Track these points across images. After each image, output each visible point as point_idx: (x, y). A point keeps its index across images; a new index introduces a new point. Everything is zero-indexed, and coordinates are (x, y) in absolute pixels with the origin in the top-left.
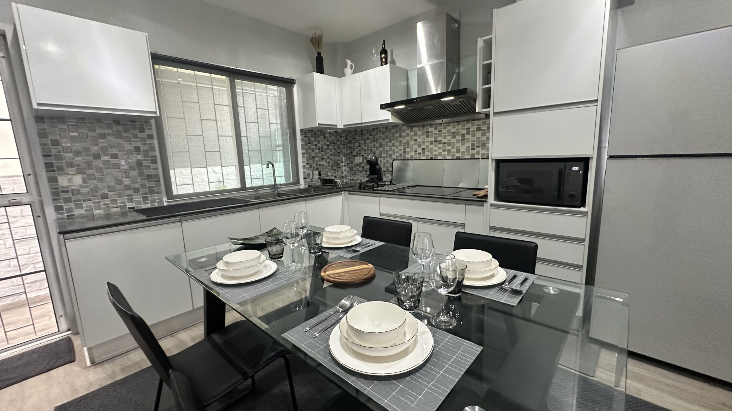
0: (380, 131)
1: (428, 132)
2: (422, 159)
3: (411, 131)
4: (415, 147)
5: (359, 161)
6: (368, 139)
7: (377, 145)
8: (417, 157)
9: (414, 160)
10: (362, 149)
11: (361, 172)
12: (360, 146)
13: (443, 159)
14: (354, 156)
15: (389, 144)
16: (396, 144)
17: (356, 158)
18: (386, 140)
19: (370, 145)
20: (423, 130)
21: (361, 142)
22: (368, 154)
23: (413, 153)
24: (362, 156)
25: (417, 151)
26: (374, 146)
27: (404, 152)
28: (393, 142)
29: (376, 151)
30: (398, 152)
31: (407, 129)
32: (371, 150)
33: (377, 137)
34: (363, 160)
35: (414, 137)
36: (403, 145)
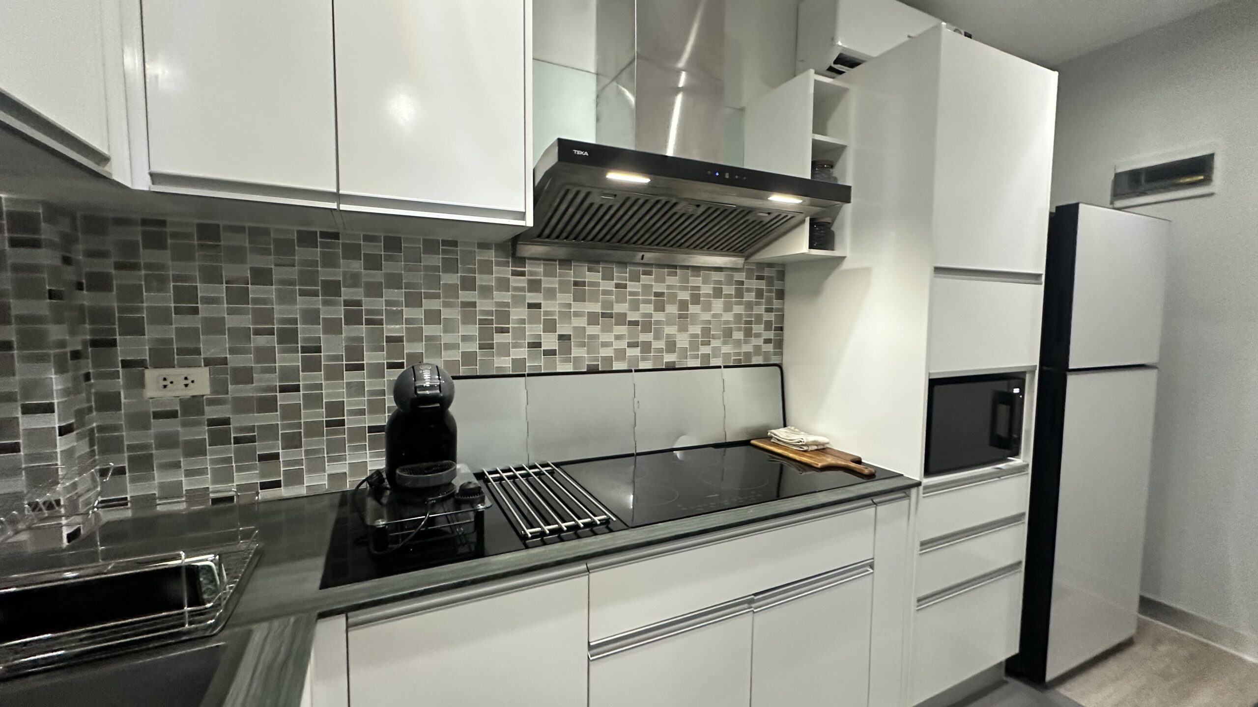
0: (352, 252)
1: (583, 284)
2: (558, 371)
3: (515, 273)
4: (533, 330)
5: (179, 391)
6: (262, 276)
7: (325, 313)
8: (542, 364)
9: (529, 375)
10: (215, 326)
11: (196, 449)
12: (195, 311)
13: (631, 371)
14: (126, 364)
15: (408, 313)
16: (446, 313)
17: (151, 375)
18: (390, 294)
19: (280, 311)
20: (568, 275)
21: (203, 290)
22: (266, 355)
23: (522, 353)
24: (208, 362)
25: (539, 345)
26: (311, 317)
27: (487, 346)
28: (429, 304)
29: (325, 341)
30: (455, 346)
31: (499, 264)
32: (288, 336)
33: (325, 274)
34: (218, 385)
35: (528, 294)
36: (482, 322)
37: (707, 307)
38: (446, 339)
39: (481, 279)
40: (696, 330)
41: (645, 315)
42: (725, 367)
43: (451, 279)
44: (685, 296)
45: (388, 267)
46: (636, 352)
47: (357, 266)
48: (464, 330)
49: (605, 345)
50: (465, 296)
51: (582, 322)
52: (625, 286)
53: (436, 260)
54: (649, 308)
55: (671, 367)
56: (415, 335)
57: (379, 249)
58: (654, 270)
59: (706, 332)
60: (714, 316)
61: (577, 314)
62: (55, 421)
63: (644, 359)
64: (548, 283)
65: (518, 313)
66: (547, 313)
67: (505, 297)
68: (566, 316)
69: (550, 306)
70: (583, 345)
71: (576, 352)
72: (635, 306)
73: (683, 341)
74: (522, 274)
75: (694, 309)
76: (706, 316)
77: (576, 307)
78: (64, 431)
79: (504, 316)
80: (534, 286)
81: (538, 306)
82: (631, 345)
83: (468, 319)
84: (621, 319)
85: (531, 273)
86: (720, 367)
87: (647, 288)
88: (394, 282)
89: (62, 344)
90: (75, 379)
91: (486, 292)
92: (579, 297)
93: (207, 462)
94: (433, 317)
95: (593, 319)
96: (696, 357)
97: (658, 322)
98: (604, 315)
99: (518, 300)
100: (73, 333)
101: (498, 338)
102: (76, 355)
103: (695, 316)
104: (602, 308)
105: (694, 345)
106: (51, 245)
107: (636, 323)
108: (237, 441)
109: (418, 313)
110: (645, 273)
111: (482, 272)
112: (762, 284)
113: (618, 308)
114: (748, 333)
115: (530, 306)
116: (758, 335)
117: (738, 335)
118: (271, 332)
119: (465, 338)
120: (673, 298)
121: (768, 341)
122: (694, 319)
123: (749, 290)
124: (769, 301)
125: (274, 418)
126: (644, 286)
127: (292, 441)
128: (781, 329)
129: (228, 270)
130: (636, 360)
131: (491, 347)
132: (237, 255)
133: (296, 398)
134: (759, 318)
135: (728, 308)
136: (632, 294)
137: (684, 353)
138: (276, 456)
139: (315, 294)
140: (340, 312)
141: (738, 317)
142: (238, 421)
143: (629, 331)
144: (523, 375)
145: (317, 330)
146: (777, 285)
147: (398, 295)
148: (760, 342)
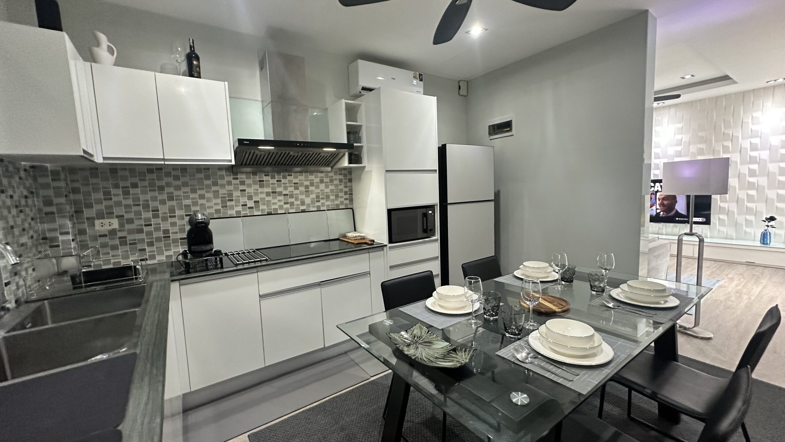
0: (168, 174)
1: (263, 181)
2: (255, 214)
3: (234, 179)
4: (243, 200)
5: (107, 228)
6: (135, 186)
7: (160, 197)
8: (248, 212)
9: (243, 217)
10: (119, 204)
11: (115, 248)
12: (111, 199)
13: (286, 213)
14: (88, 219)
15: (192, 196)
16: (207, 195)
17: (97, 222)
18: (184, 189)
19: (142, 197)
20: (255, 178)
21: (113, 191)
22: (138, 213)
23: (240, 208)
24: (117, 217)
25: (246, 205)
26: (154, 199)
27: (224, 206)
28: (199, 192)
29: (160, 207)
30: (212, 207)
31: (227, 175)
32: (146, 207)
33: (158, 183)
34: (121, 225)
35: (240, 186)
36: (222, 198)
37: (317, 187)
38: (208, 204)
39: (220, 182)
40: (314, 196)
41: (290, 192)
42: (327, 210)
43: (209, 182)
44: (307, 183)
45: (182, 179)
46: (288, 206)
47: (170, 180)
48: (215, 201)
49: (274, 204)
50: (214, 188)
51: (264, 196)
52: (280, 181)
53: (202, 176)
54: (292, 189)
55: (303, 211)
56: (195, 204)
57: (179, 173)
58: (293, 174)
59: (318, 197)
60: (321, 190)
61: (261, 193)
62: (70, 237)
63: (291, 208)
64: (248, 182)
65: (236, 194)
66: (248, 193)
67: (231, 188)
68: (256, 194)
69: (250, 190)
70: (264, 204)
71: (261, 207)
72: (286, 188)
73: (308, 201)
74: (237, 179)
75: (311, 188)
76: (318, 191)
77: (260, 190)
78: (73, 240)
79: (230, 195)
80: (243, 183)
81: (245, 190)
82: (285, 203)
83: (216, 197)
84: (280, 194)
85: (241, 178)
86: (325, 210)
87: (290, 181)
88: (185, 184)
89: (69, 212)
90: (73, 224)
91: (223, 186)
92: (261, 186)
93: (120, 252)
94: (202, 197)
95: (268, 194)
96: (314, 207)
97: (296, 194)
98: (272, 192)
99: (236, 189)
100: (71, 208)
101: (229, 203)
102: (72, 216)
103: (312, 191)
104: (272, 190)
105: (313, 202)
106: (63, 180)
107: (287, 195)
108: (130, 244)
109: (195, 196)
110: (289, 175)
111: (220, 179)
112: (341, 177)
113: (278, 190)
114: (337, 196)
115: (241, 191)
116: (341, 197)
117: (332, 197)
118: (139, 205)
119: (216, 204)
120: (302, 185)
121: (346, 199)
122: (312, 192)
123: (336, 179)
124: (346, 183)
125: (143, 236)
126: (289, 181)
127: (151, 244)
128: (352, 194)
129: (122, 184)
130: (288, 209)
131: (226, 207)
132: (124, 178)
133: (152, 228)
134: (341, 190)
135: (327, 187)
136: (284, 184)
137: (308, 205)
138: (144, 250)
139: (155, 190)
140: (165, 197)
141: (332, 191)
142: (130, 238)
143: (284, 198)
144: (241, 217)
145: (157, 204)
146: (348, 177)
147: (188, 189)
148: (343, 200)
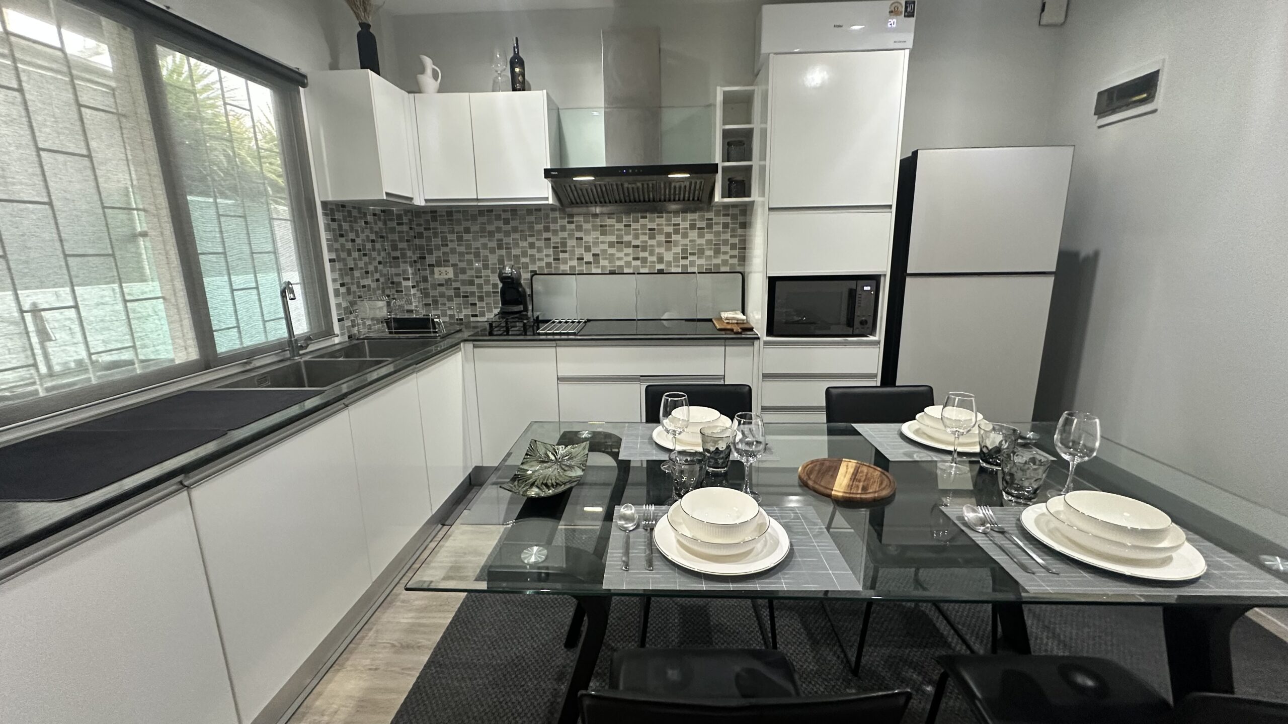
1: (606, 226)
2: (593, 272)
3: (569, 222)
5: (444, 276)
6: (467, 231)
7: (490, 245)
8: (584, 269)
9: (578, 274)
10: (453, 251)
11: (450, 299)
12: (447, 245)
14: (429, 265)
15: (521, 244)
16: (538, 244)
17: (436, 269)
18: (514, 236)
19: (475, 245)
21: (450, 237)
22: (470, 263)
23: (575, 263)
24: (453, 265)
25: (582, 259)
26: (485, 246)
27: (557, 259)
28: (530, 240)
29: (490, 256)
30: (542, 260)
31: (561, 218)
32: (477, 255)
33: (490, 228)
34: (456, 275)
35: (575, 233)
36: (554, 247)
37: (685, 236)
38: (538, 256)
39: (552, 226)
40: (678, 250)
41: (642, 242)
42: (699, 273)
43: (540, 227)
44: (670, 229)
45: (513, 223)
46: (638, 263)
47: (500, 224)
48: (545, 252)
49: (620, 259)
50: (546, 235)
51: (605, 246)
52: (630, 226)
53: (532, 218)
54: (646, 238)
55: (661, 272)
56: (525, 254)
57: (508, 215)
58: (648, 215)
59: (684, 251)
60: (691, 241)
61: (602, 242)
62: (410, 283)
64: (586, 226)
65: (571, 243)
66: (586, 242)
67: (565, 235)
68: (596, 244)
69: (589, 239)
70: (606, 258)
71: (603, 262)
72: (636, 237)
73: (668, 257)
74: (572, 222)
75: (674, 237)
77: (602, 238)
78: (413, 287)
79: (564, 244)
80: (579, 228)
81: (581, 239)
82: (634, 259)
83: (547, 247)
84: (628, 244)
85: (577, 222)
86: (695, 273)
87: (644, 226)
88: (515, 230)
89: (411, 257)
90: (415, 270)
91: (555, 232)
92: (604, 233)
93: (454, 304)
94: (532, 246)
95: (611, 245)
96: (678, 266)
97: (652, 246)
98: (618, 242)
99: (571, 236)
100: (414, 253)
101: (562, 255)
102: (415, 262)
103: (676, 242)
104: (617, 238)
105: (676, 259)
106: (406, 224)
107: (637, 246)
108: (464, 297)
109: (525, 244)
110: (642, 217)
111: (553, 223)
112: (728, 220)
113: (626, 238)
114: (717, 252)
116: (725, 253)
117: (709, 253)
118: (471, 253)
119: (547, 256)
120: (661, 232)
121: (732, 257)
122: (676, 244)
123: (717, 224)
124: (733, 230)
125: (474, 289)
126: (641, 225)
127: (481, 299)
128: (745, 248)
129: (457, 228)
130: (637, 267)
131: (558, 259)
132: (459, 222)
133: (481, 281)
134: (726, 242)
135: (701, 236)
136: (634, 230)
137: (669, 264)
138: (475, 304)
139: (485, 237)
140: (493, 244)
142: (463, 289)
143: (633, 251)
144: (575, 274)
145: (487, 252)
146: (741, 219)
147: (517, 236)
